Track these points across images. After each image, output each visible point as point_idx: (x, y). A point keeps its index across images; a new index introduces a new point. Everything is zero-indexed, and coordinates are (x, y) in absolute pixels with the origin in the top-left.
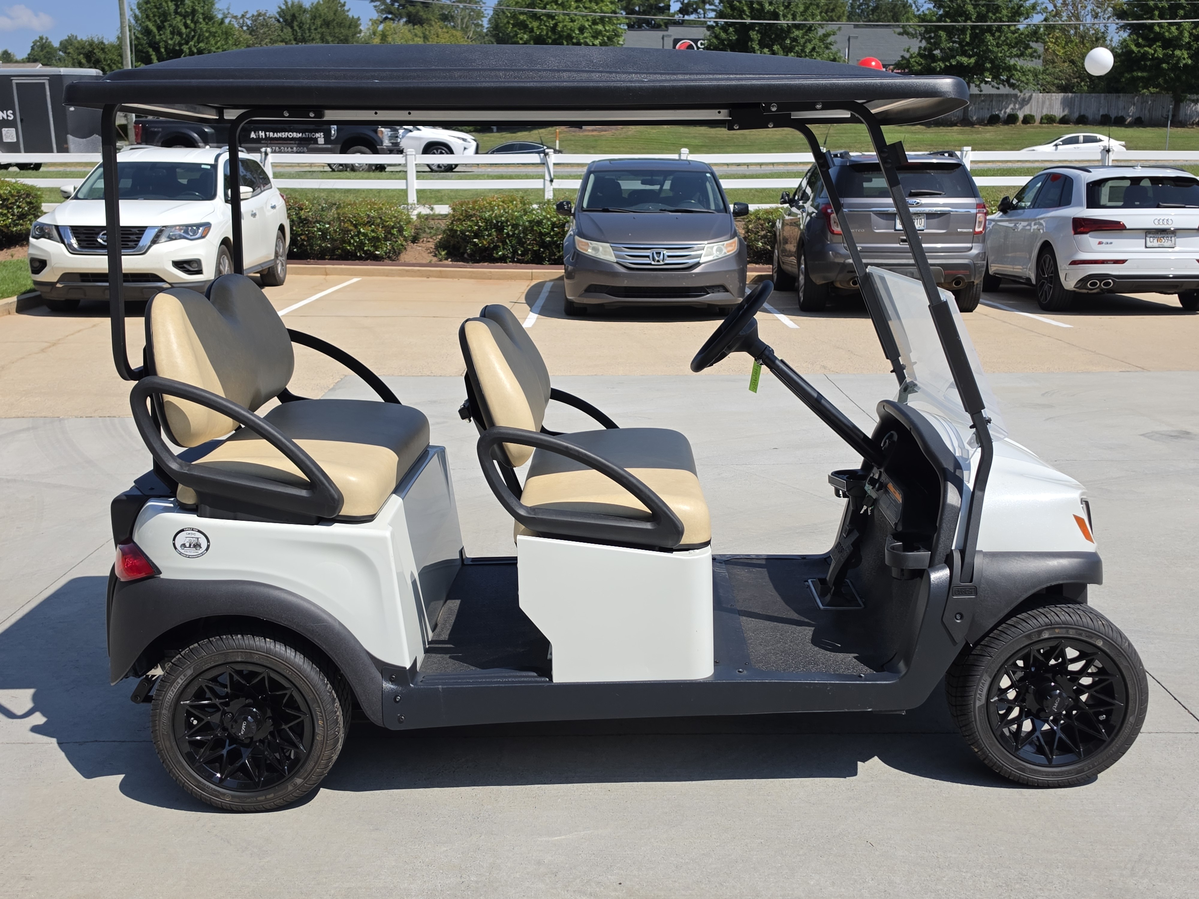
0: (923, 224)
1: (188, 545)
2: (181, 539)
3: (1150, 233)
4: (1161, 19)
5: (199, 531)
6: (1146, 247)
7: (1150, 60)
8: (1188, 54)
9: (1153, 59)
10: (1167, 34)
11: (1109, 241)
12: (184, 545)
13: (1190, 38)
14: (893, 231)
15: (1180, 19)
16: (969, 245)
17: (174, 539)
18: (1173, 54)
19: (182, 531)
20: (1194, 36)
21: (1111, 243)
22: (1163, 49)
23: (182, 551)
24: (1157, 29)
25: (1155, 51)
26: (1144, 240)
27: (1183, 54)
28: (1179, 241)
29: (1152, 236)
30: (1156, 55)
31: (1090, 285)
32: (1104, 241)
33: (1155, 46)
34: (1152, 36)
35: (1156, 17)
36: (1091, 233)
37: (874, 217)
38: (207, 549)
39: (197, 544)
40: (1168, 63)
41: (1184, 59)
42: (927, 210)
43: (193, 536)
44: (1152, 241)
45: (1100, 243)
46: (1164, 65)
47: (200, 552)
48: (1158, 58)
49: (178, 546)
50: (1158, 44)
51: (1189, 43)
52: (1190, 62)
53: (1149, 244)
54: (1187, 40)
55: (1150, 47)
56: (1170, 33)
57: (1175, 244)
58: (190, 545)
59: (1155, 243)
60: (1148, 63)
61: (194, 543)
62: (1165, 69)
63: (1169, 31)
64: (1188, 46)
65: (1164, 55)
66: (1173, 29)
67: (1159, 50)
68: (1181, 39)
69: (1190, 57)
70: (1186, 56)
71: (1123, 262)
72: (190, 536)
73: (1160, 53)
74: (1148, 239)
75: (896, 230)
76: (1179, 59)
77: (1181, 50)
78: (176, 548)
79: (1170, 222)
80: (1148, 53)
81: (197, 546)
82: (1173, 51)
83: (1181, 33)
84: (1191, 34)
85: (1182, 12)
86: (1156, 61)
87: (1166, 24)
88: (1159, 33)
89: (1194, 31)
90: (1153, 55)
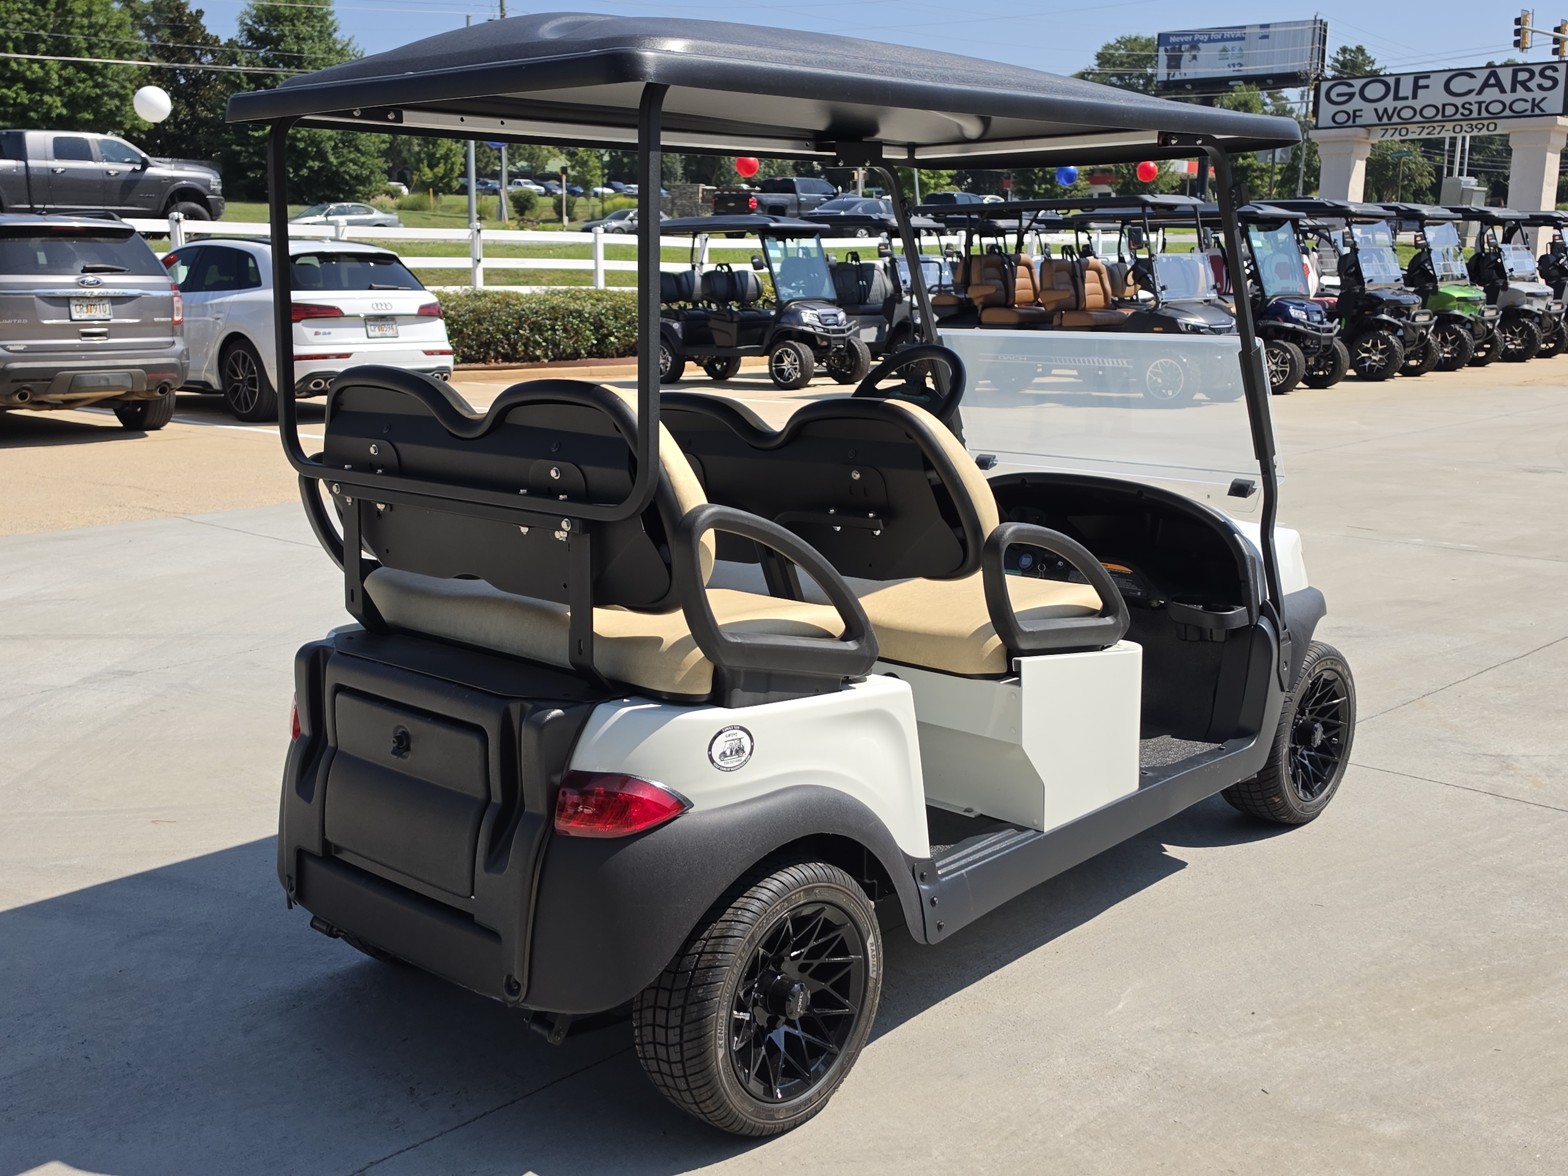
0: (108, 312)
1: (728, 753)
2: (720, 746)
3: (369, 320)
4: (18, 53)
5: (742, 729)
6: (368, 337)
7: (12, 105)
8: (61, 101)
9: (15, 105)
10: (28, 73)
11: (327, 330)
12: (724, 754)
13: (59, 81)
14: (68, 321)
15: (43, 55)
16: (170, 339)
17: (710, 749)
18: (41, 100)
19: (720, 733)
20: (65, 79)
21: (329, 333)
22: (28, 93)
23: (722, 764)
24: (14, 66)
25: (18, 94)
26: (364, 329)
27: (54, 101)
28: (401, 329)
29: (371, 323)
30: (19, 100)
31: (314, 385)
32: (321, 330)
33: (15, 88)
34: (8, 74)
35: (10, 51)
36: (303, 321)
37: (40, 304)
38: (751, 754)
39: (740, 748)
40: (37, 112)
41: (57, 107)
42: (111, 292)
43: (734, 737)
44: (374, 331)
45: (316, 334)
46: (32, 114)
47: (743, 759)
48: (21, 104)
49: (716, 757)
50: (20, 85)
51: (59, 87)
52: (64, 112)
53: (371, 334)
54: (57, 84)
55: (9, 88)
56: (33, 72)
57: (397, 332)
58: (732, 752)
59: (377, 333)
60: (10, 110)
61: (736, 747)
62: (32, 119)
63: (30, 68)
64: (59, 92)
65: (30, 100)
66: (36, 67)
67: (23, 94)
68: (48, 82)
69: (64, 105)
70: (59, 104)
71: (347, 355)
72: (730, 738)
73: (24, 98)
74: (369, 327)
75: (72, 320)
76: (50, 108)
77: (51, 96)
78: (712, 761)
79: (389, 307)
80: (8, 97)
81: (740, 750)
82: (41, 96)
83: (47, 73)
84: (60, 76)
85: (42, 47)
86: (20, 108)
87: (26, 61)
88: (17, 72)
89: (63, 72)
90: (15, 99)
